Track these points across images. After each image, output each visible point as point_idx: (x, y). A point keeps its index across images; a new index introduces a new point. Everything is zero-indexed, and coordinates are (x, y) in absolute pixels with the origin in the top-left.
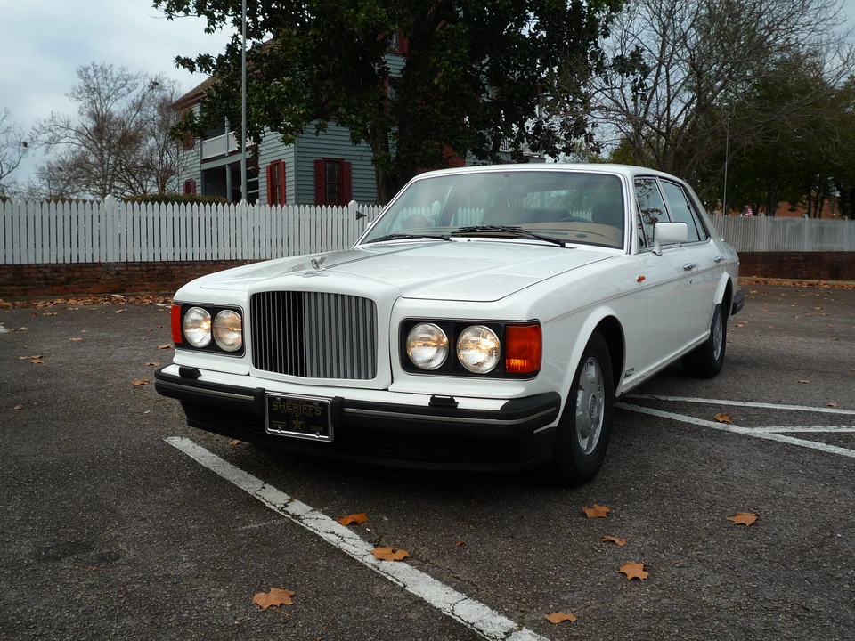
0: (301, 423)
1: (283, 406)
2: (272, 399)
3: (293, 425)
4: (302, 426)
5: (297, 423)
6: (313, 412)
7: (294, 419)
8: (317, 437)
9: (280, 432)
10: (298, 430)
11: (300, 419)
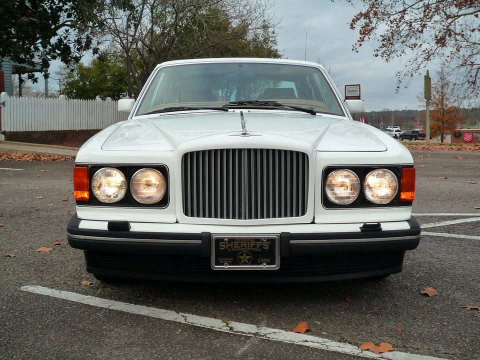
0: (248, 257)
1: (231, 245)
2: (219, 241)
3: (241, 260)
4: (249, 260)
5: (245, 258)
6: (261, 247)
7: (242, 255)
8: (264, 267)
9: (227, 267)
10: (245, 264)
11: (247, 255)
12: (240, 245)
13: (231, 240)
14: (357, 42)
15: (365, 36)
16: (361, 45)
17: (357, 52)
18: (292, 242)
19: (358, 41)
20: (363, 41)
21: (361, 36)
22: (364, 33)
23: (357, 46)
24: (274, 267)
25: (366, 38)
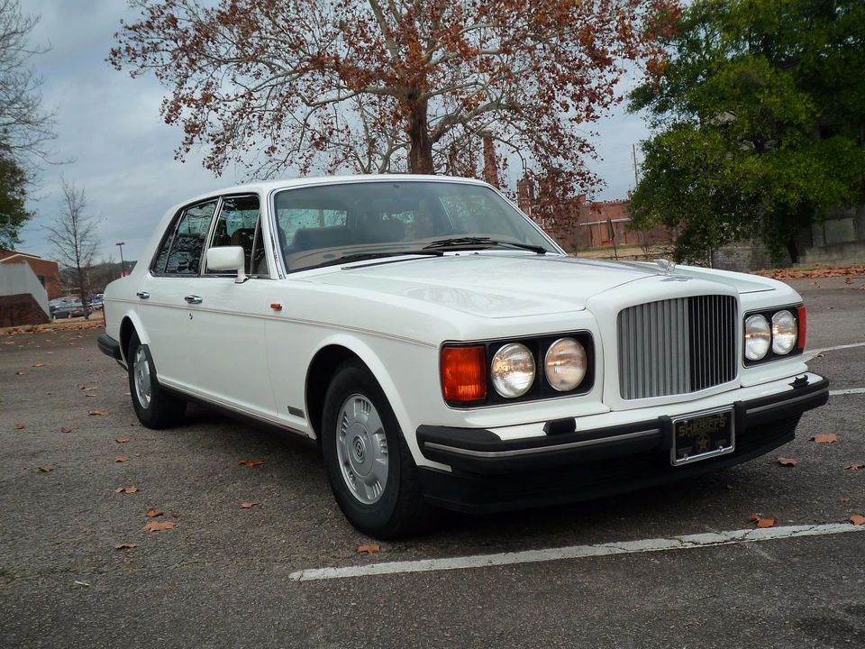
1: (691, 428)
2: (679, 425)
3: (700, 446)
4: (708, 444)
5: (703, 443)
6: (718, 425)
7: (701, 439)
8: (722, 450)
9: (688, 459)
10: (704, 451)
11: (706, 438)
12: (698, 426)
13: (691, 421)
14: (182, 146)
15: (194, 136)
16: (188, 150)
17: (183, 162)
18: (748, 411)
19: (184, 144)
20: (191, 143)
21: (187, 135)
22: (193, 131)
23: (183, 152)
24: (731, 449)
25: (196, 139)
